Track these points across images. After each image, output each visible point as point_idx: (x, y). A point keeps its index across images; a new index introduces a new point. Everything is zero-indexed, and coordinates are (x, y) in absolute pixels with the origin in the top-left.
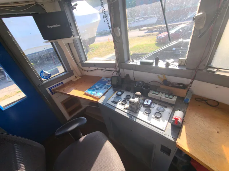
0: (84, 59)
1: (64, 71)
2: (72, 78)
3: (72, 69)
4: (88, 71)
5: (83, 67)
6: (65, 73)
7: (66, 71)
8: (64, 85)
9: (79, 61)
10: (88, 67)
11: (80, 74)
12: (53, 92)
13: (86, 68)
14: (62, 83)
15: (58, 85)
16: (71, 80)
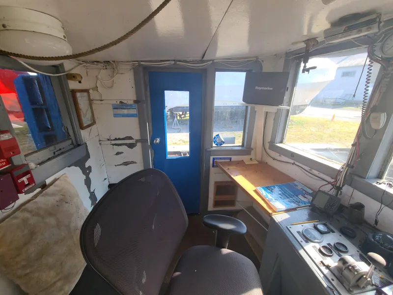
0: (278, 139)
1: (241, 145)
2: (246, 158)
3: (252, 146)
4: (274, 159)
5: (271, 151)
6: (240, 148)
7: (243, 146)
8: (230, 163)
9: (269, 138)
10: (278, 154)
11: (259, 157)
12: (215, 164)
13: (274, 153)
14: (231, 159)
15: (224, 158)
16: (243, 160)
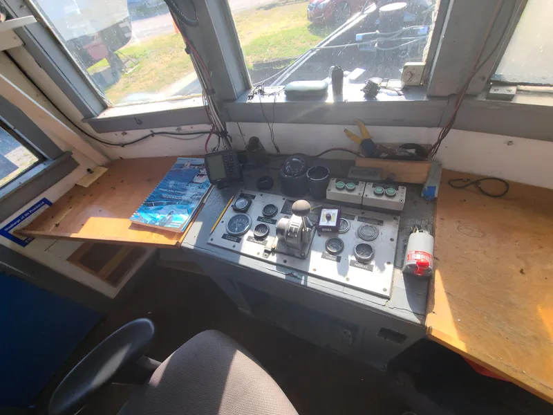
0: (92, 105)
1: (36, 159)
2: (76, 177)
3: (63, 149)
4: (123, 145)
5: (102, 134)
6: (42, 167)
7: (42, 159)
8: (54, 209)
9: (78, 116)
10: (119, 133)
11: (99, 159)
12: (23, 238)
13: (113, 134)
14: (45, 201)
15: (29, 212)
16: (76, 185)
